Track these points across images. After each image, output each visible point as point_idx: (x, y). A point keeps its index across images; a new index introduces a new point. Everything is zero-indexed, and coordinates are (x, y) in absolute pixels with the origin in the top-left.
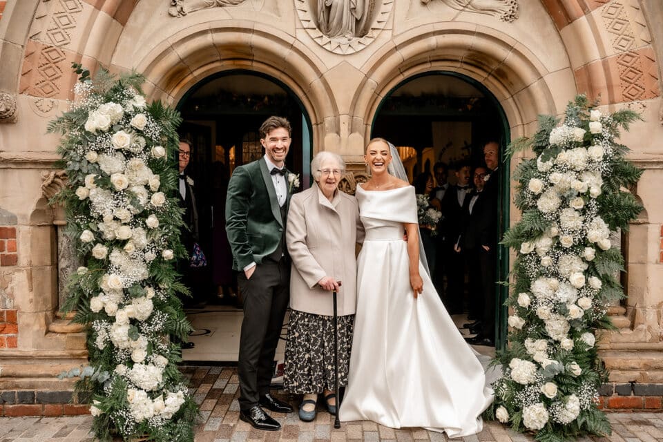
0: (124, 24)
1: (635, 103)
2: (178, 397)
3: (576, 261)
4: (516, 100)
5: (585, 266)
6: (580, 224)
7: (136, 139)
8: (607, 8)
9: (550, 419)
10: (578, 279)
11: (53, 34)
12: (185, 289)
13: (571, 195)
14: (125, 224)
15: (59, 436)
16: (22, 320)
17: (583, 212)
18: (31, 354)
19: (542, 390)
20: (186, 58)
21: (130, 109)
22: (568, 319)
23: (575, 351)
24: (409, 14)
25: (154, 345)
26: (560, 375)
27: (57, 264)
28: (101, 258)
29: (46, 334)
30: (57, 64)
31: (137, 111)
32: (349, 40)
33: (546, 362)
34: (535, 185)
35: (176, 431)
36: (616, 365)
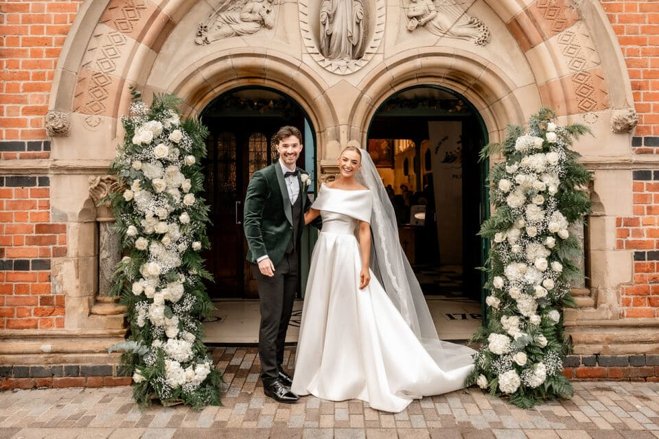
0: (158, 52)
1: (589, 113)
2: (205, 367)
3: (540, 249)
4: (492, 110)
5: (549, 253)
6: (542, 217)
7: (173, 150)
8: (561, 36)
9: (522, 383)
10: (541, 263)
11: (101, 63)
12: (209, 274)
13: (533, 193)
14: (162, 220)
15: (103, 402)
16: (69, 304)
17: (545, 206)
18: (76, 333)
19: (514, 359)
20: (209, 79)
21: (168, 126)
22: (535, 298)
23: (543, 326)
24: (398, 40)
25: (184, 324)
26: (530, 345)
27: (99, 256)
28: (143, 249)
29: (89, 315)
30: (104, 87)
31: (174, 127)
32: (347, 62)
33: (518, 334)
34: (504, 184)
35: (206, 394)
36: (581, 339)
